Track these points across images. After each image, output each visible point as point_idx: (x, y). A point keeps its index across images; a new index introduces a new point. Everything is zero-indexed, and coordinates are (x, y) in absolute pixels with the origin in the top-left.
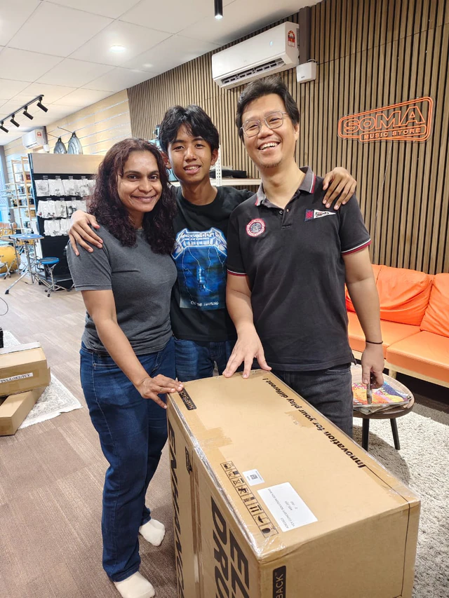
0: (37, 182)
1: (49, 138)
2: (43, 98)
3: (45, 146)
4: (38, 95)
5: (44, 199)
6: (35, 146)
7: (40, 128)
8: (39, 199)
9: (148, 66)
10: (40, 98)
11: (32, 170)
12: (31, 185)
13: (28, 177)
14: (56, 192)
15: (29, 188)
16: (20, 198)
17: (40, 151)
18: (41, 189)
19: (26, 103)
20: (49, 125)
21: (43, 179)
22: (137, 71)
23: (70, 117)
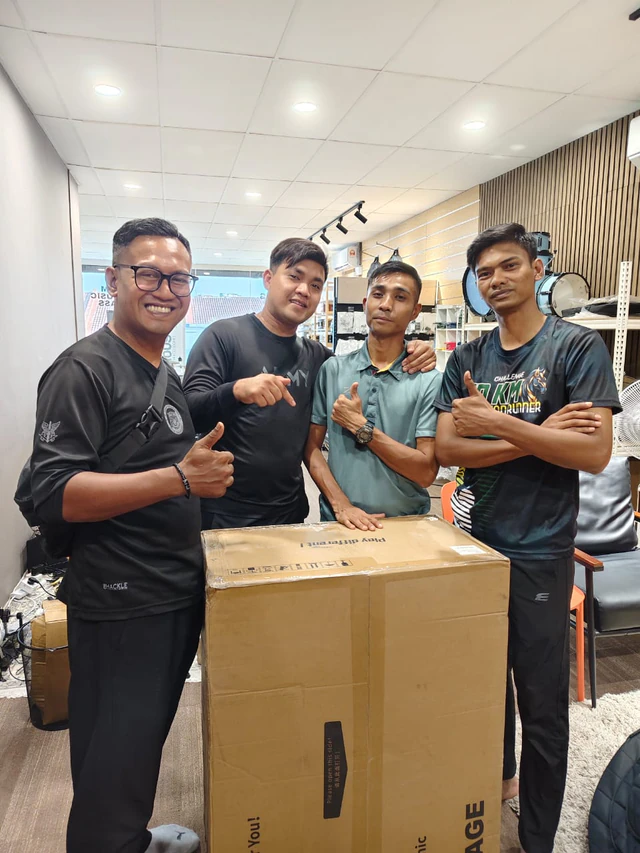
0: (341, 315)
1: (364, 257)
2: (363, 205)
3: (357, 269)
4: (358, 201)
5: (345, 337)
6: (346, 268)
7: (355, 245)
8: (339, 336)
9: (518, 148)
10: (360, 206)
11: (336, 299)
12: (332, 317)
13: (330, 306)
14: (362, 329)
15: (330, 322)
16: (318, 334)
17: (351, 275)
18: (343, 324)
19: (341, 213)
20: (367, 240)
21: (347, 311)
22: (499, 157)
23: (394, 229)
